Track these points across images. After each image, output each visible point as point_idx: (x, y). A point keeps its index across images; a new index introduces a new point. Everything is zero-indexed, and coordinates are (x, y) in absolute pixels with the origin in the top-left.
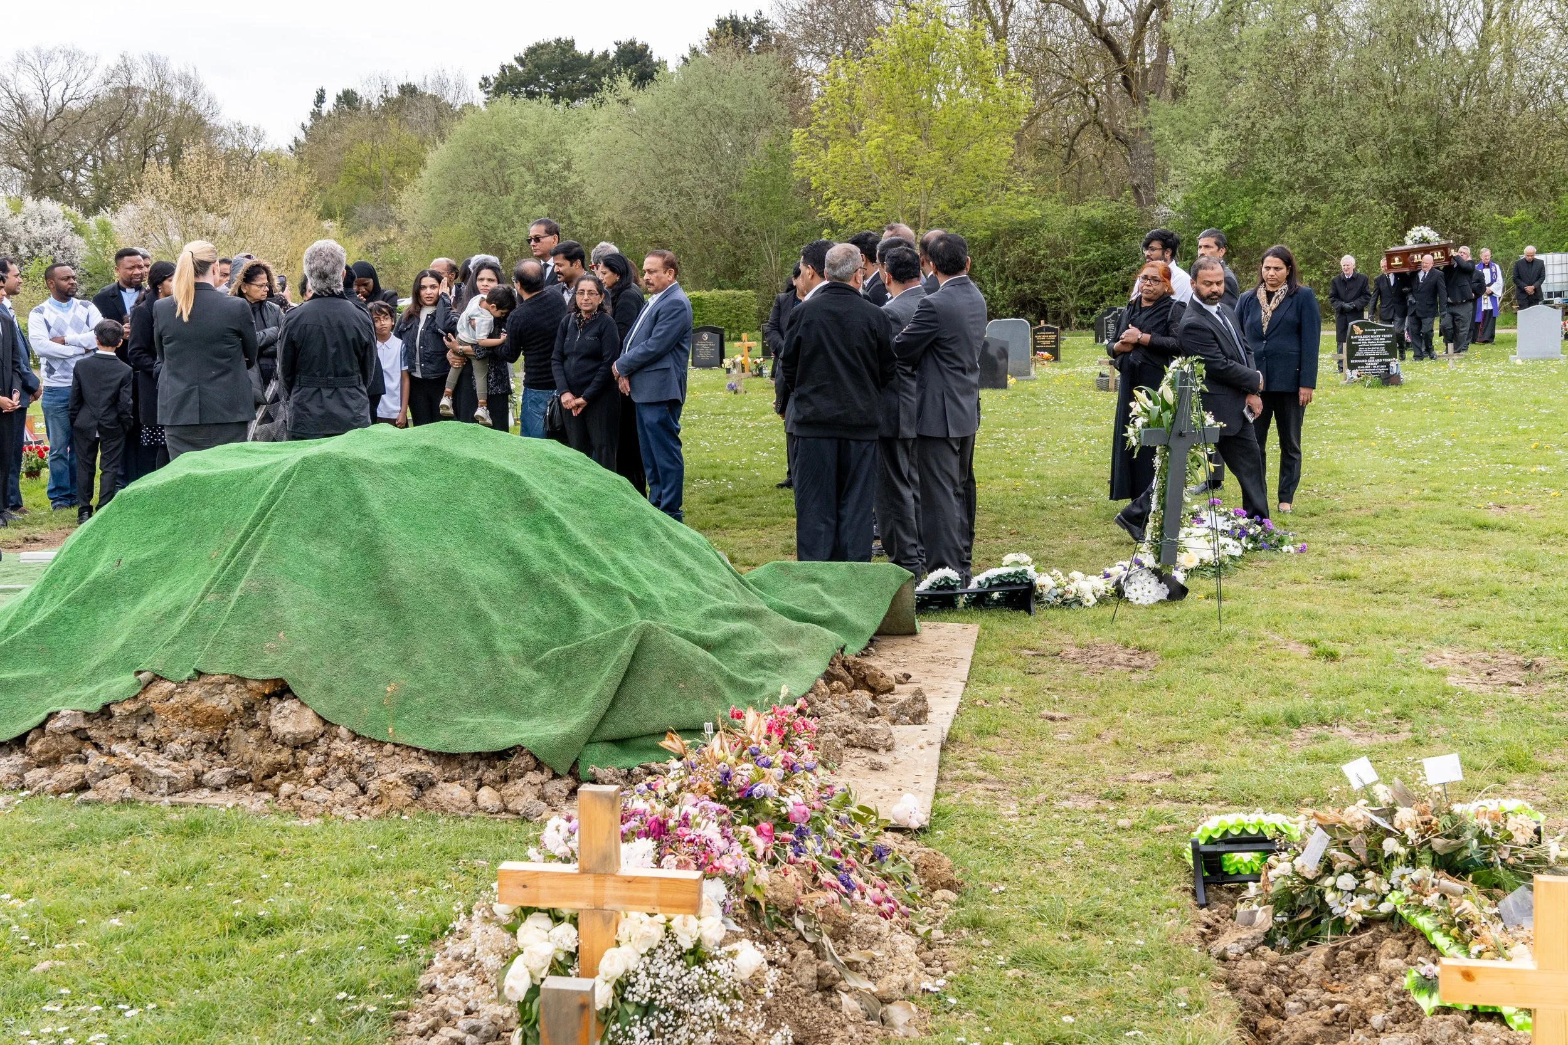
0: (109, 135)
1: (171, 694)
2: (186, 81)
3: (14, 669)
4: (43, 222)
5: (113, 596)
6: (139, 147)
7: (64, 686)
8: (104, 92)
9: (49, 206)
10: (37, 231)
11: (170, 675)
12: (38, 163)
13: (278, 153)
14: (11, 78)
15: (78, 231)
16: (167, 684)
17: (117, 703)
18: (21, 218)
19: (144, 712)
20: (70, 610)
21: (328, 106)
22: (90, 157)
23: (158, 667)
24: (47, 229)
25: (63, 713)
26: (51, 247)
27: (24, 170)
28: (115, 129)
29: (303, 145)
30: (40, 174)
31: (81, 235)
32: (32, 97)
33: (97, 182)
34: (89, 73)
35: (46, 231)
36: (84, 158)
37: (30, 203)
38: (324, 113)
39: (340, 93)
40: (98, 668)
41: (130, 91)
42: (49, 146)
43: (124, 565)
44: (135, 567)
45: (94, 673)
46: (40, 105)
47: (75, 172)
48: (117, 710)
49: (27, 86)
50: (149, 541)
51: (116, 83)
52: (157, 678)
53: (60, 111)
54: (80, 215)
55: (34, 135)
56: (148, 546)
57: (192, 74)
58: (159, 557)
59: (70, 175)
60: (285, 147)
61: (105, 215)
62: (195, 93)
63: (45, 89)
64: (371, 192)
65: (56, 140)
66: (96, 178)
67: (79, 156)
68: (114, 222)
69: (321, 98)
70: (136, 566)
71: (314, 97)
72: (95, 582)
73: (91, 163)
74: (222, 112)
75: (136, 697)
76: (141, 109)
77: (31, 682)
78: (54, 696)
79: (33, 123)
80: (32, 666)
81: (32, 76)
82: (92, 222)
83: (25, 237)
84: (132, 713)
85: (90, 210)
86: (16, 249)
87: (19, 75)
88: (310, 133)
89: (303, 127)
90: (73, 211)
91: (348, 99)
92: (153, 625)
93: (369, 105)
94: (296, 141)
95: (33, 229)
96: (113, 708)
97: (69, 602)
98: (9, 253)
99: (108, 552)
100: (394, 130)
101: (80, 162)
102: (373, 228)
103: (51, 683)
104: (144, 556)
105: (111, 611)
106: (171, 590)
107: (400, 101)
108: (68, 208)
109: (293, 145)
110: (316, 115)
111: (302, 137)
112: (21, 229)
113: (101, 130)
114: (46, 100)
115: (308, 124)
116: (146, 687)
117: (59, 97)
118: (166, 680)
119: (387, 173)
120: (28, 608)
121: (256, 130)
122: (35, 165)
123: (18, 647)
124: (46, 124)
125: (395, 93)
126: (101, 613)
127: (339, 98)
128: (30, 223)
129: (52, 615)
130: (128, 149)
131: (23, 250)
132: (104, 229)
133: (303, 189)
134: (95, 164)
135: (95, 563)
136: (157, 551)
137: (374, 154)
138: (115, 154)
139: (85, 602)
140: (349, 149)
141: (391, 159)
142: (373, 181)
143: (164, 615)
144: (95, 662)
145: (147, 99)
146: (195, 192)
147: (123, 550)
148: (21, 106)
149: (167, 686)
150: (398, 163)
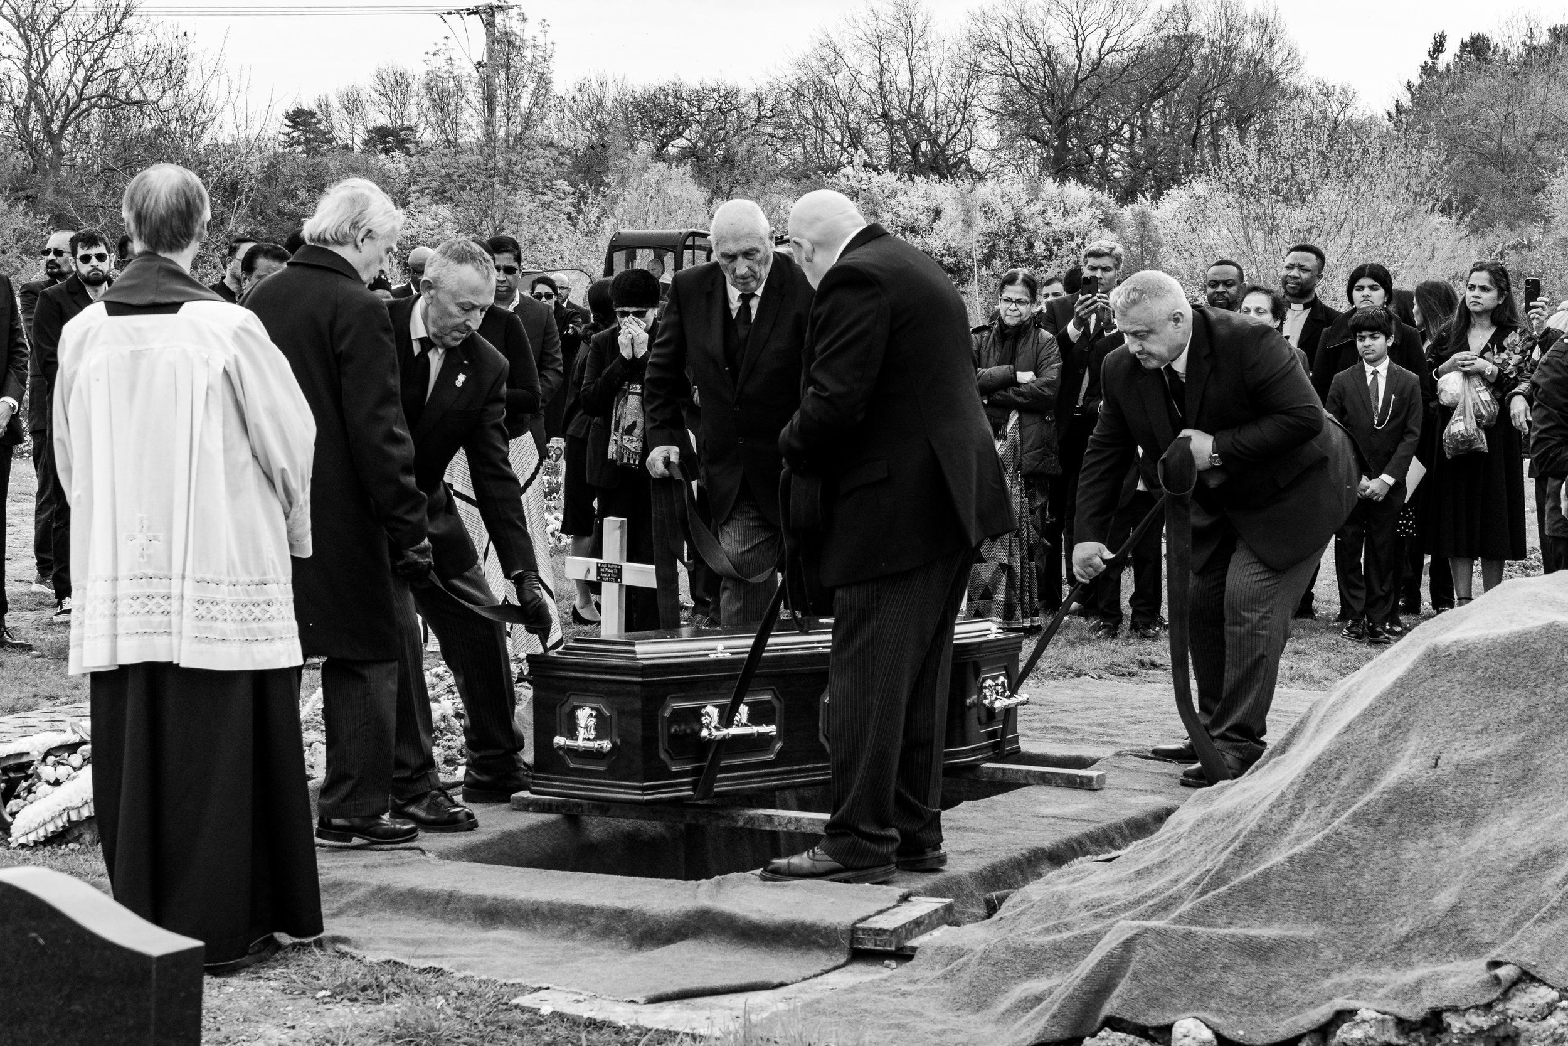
0: (1154, 98)
1: (1551, 1009)
2: (1263, 25)
3: (1268, 922)
4: (1066, 212)
5: (1427, 817)
6: (1190, 115)
7: (1350, 960)
8: (1153, 42)
9: (1075, 191)
10: (1059, 223)
11: (1549, 975)
12: (1063, 136)
13: (1372, 121)
14: (1038, 24)
15: (1107, 223)
16: (1543, 990)
17: (1454, 1010)
18: (1039, 206)
19: (1501, 1032)
20: (1357, 833)
21: (1447, 57)
22: (1126, 128)
23: (1529, 960)
24: (1070, 221)
25: (1364, 1014)
26: (1073, 244)
27: (1045, 143)
28: (1161, 91)
29: (1408, 112)
30: (1063, 150)
31: (1113, 230)
32: (1062, 50)
33: (1133, 160)
34: (1137, 15)
35: (1070, 223)
36: (1120, 129)
37: (1050, 186)
38: (1441, 67)
39: (1467, 39)
40: (1408, 938)
41: (1186, 40)
42: (1077, 113)
43: (1445, 769)
44: (1465, 773)
45: (1403, 944)
46: (1072, 60)
47: (1107, 146)
48: (1456, 1023)
49: (1059, 35)
50: (1486, 728)
51: (1169, 30)
52: (1527, 977)
53: (1096, 65)
54: (1113, 203)
55: (1061, 98)
56: (1484, 738)
57: (1271, 18)
58: (1507, 759)
59: (1099, 150)
60: (1381, 114)
61: (1143, 203)
62: (1272, 42)
63: (1079, 37)
64: (1497, 175)
65: (1089, 105)
66: (1132, 154)
67: (1112, 126)
68: (1155, 213)
69: (1438, 47)
70: (1465, 771)
71: (1429, 45)
72: (1397, 790)
73: (1127, 135)
74: (1305, 67)
75: (1488, 1007)
76: (1197, 62)
77: (1299, 948)
78: (1336, 978)
79: (1061, 83)
80: (1296, 920)
81: (1065, 21)
82: (1127, 213)
83: (1043, 231)
84: (1480, 1031)
85: (1127, 195)
86: (1031, 246)
87: (1050, 20)
88: (1418, 94)
89: (1409, 86)
90: (1104, 197)
91: (1477, 46)
92: (1501, 879)
93: (1505, 56)
94: (1398, 107)
95: (1054, 221)
96: (1448, 1018)
97: (1356, 819)
98: (1022, 250)
99: (1414, 741)
100: (1540, 91)
101: (1114, 133)
102: (1500, 226)
103: (1328, 953)
104: (1479, 754)
105: (1423, 843)
106: (1530, 820)
107: (1552, 50)
108: (1098, 194)
109: (1393, 111)
110: (1428, 71)
111: (1406, 100)
112: (1039, 220)
113: (1143, 93)
114: (1079, 52)
115: (1416, 82)
116: (1509, 990)
117: (1096, 48)
118: (1542, 982)
119: (1524, 149)
120: (1278, 817)
121: (1344, 91)
122: (1059, 137)
123: (1274, 885)
124: (1077, 83)
125: (1544, 39)
126: (1407, 844)
127: (1464, 46)
128: (1050, 213)
129: (1328, 838)
130: (1175, 118)
131: (1039, 248)
132: (1143, 222)
133: (1426, 169)
134: (1132, 138)
135: (1393, 758)
136: (1502, 750)
137: (1508, 122)
138: (1158, 123)
139: (1380, 822)
140: (1473, 115)
141: (1531, 131)
142: (1503, 161)
143: (1524, 863)
144: (1402, 928)
145: (1206, 50)
146: (1288, 172)
147: (1441, 740)
148: (1049, 59)
149: (1543, 995)
150: (1540, 136)
